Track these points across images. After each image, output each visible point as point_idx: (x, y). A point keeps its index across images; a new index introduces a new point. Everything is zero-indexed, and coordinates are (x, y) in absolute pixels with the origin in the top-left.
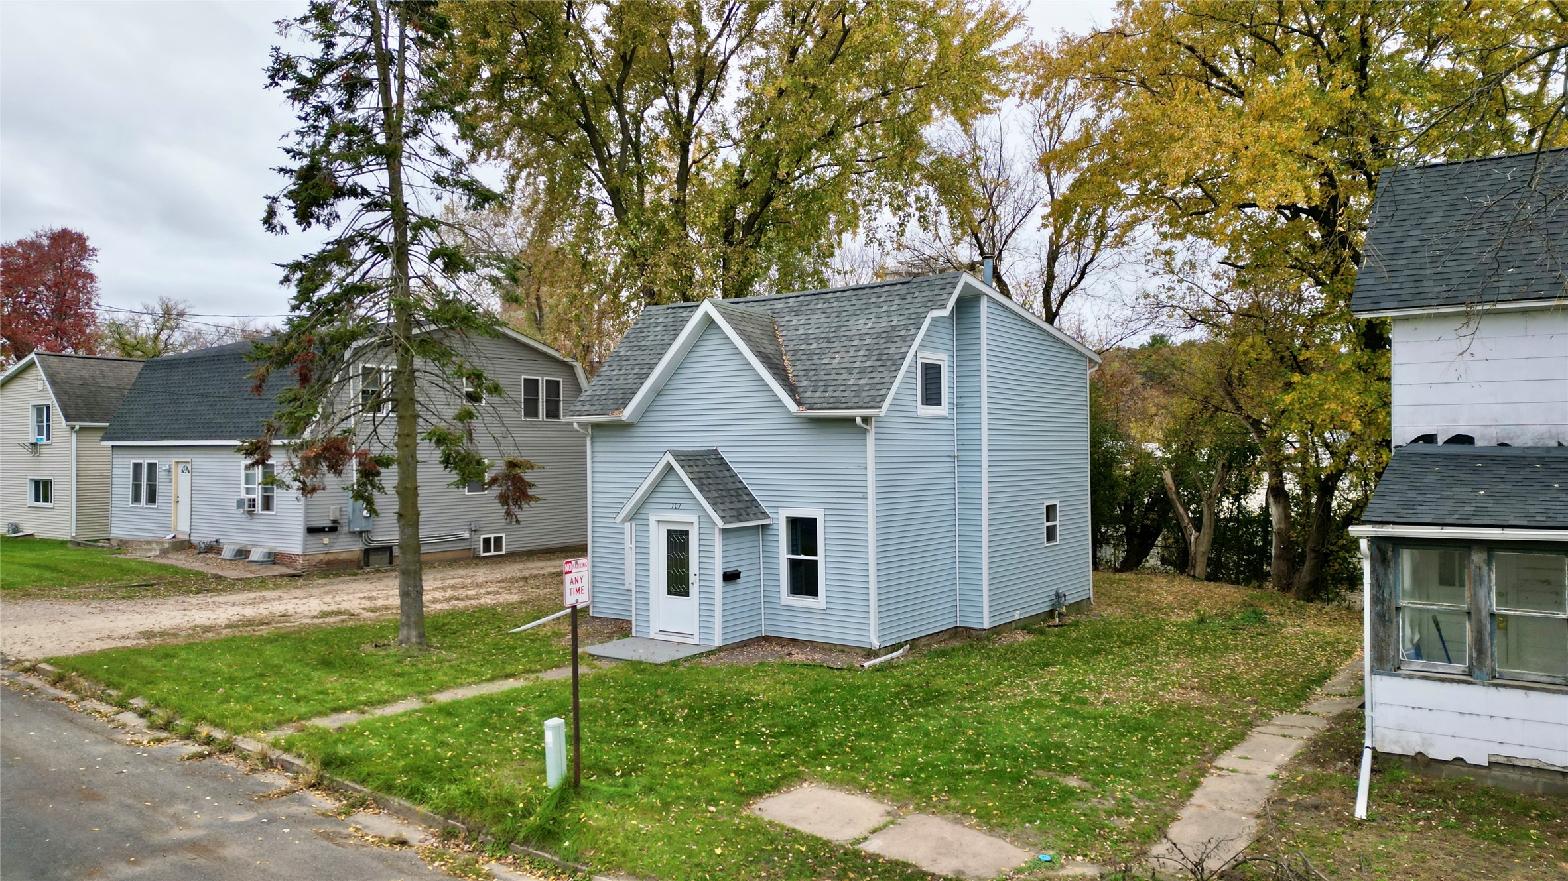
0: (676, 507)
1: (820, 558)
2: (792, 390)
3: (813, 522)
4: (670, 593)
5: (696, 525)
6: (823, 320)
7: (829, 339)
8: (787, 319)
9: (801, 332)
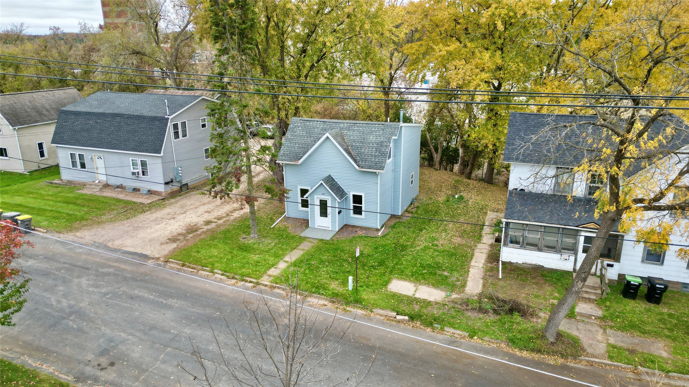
0: (323, 194)
1: (363, 205)
2: (355, 161)
3: (361, 197)
4: (321, 216)
5: (330, 200)
6: (358, 134)
7: (362, 142)
8: (346, 132)
9: (352, 138)
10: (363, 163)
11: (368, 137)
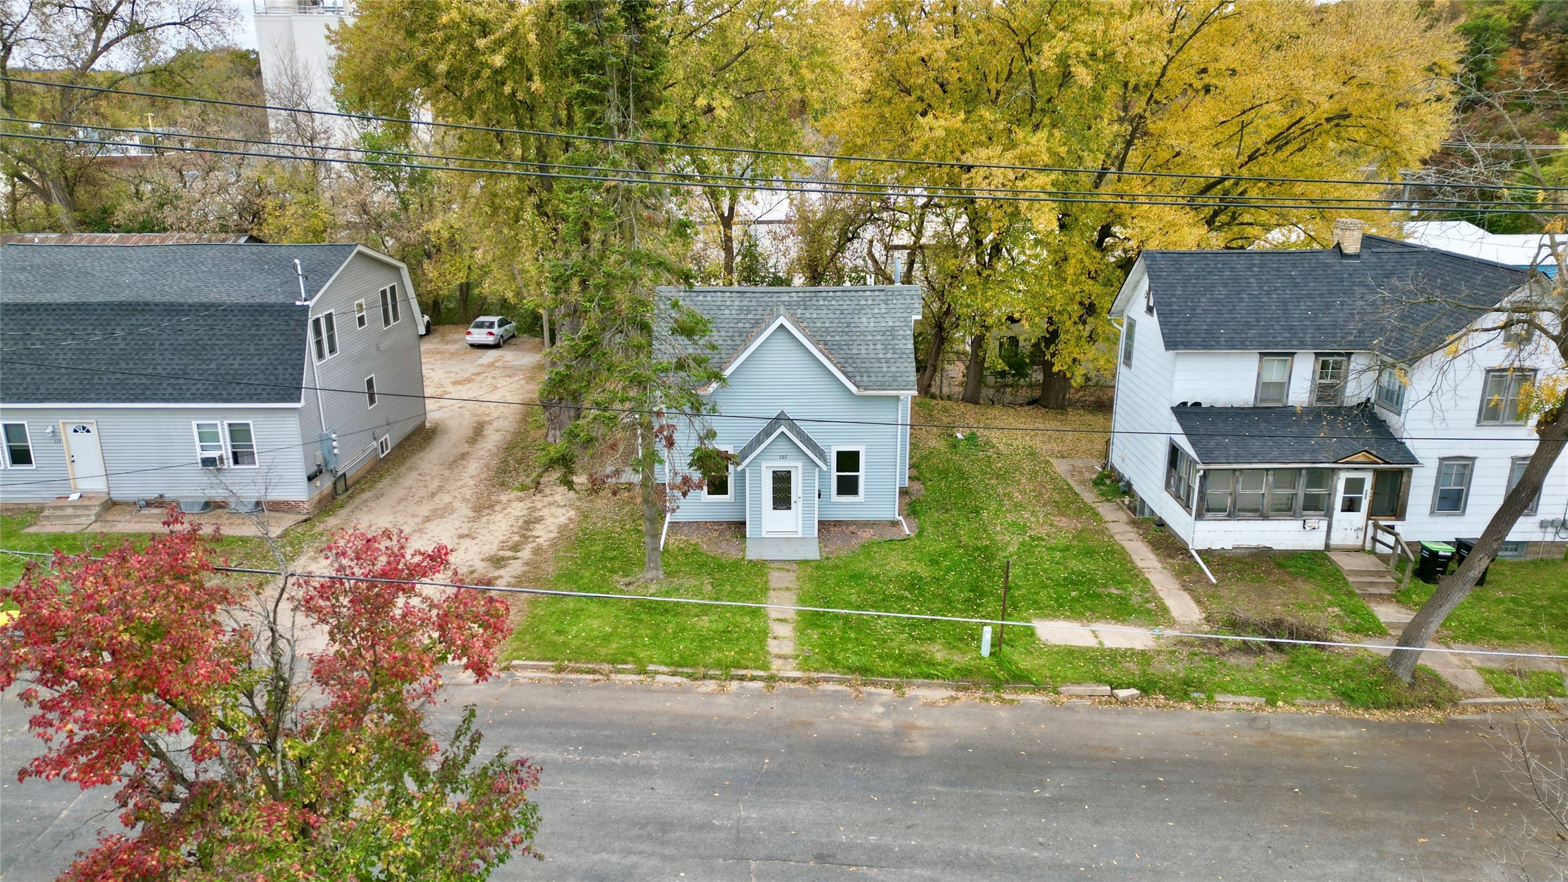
0: (783, 457)
1: (861, 474)
2: (849, 375)
3: (856, 454)
4: (775, 508)
5: (796, 469)
8: (800, 311)
9: (819, 325)
10: (865, 379)
11: (856, 320)
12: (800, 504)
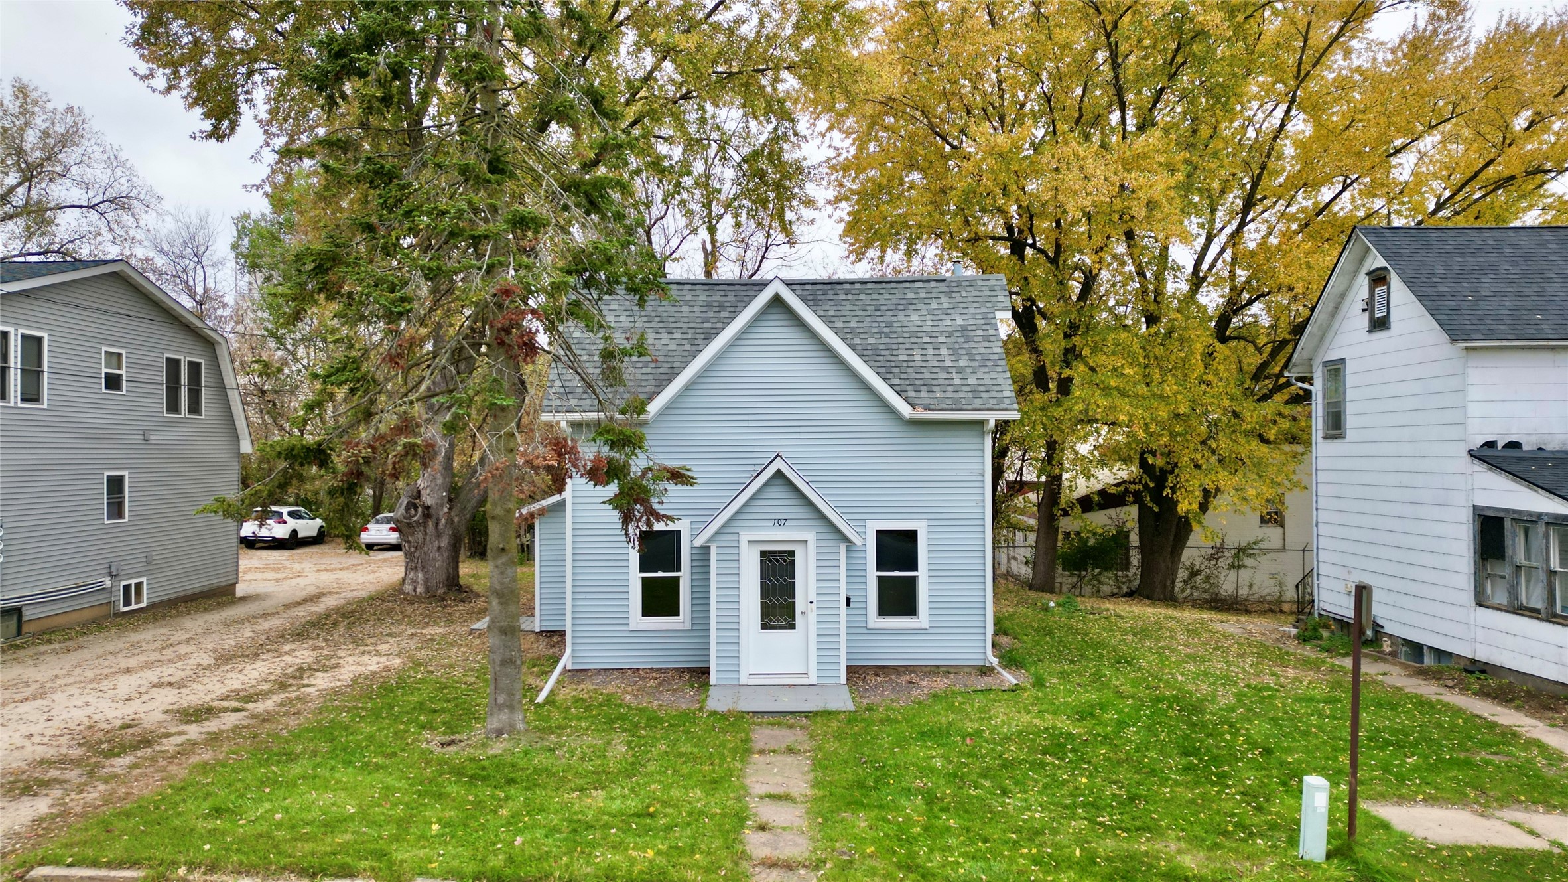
0: (780, 523)
1: (922, 574)
3: (912, 535)
4: (764, 627)
5: (812, 545)
6: (860, 313)
7: (887, 335)
10: (924, 394)
11: (901, 318)
12: (812, 617)
